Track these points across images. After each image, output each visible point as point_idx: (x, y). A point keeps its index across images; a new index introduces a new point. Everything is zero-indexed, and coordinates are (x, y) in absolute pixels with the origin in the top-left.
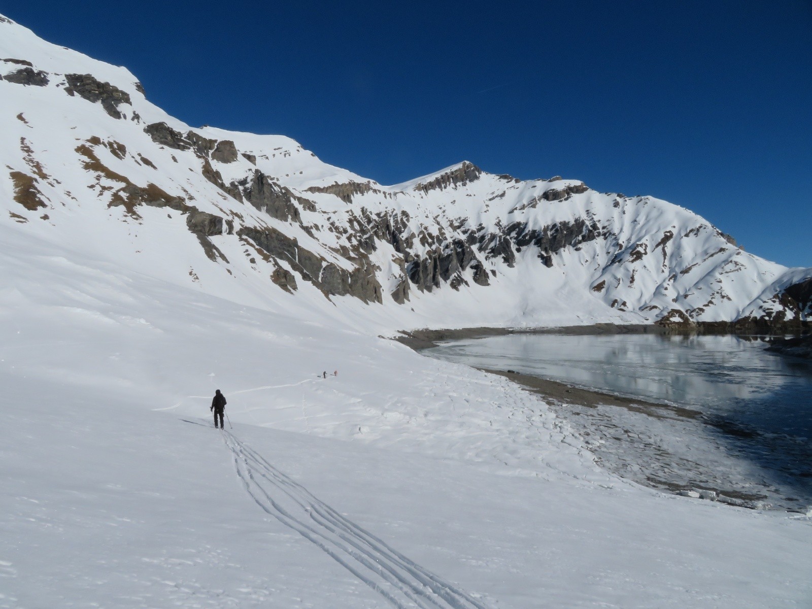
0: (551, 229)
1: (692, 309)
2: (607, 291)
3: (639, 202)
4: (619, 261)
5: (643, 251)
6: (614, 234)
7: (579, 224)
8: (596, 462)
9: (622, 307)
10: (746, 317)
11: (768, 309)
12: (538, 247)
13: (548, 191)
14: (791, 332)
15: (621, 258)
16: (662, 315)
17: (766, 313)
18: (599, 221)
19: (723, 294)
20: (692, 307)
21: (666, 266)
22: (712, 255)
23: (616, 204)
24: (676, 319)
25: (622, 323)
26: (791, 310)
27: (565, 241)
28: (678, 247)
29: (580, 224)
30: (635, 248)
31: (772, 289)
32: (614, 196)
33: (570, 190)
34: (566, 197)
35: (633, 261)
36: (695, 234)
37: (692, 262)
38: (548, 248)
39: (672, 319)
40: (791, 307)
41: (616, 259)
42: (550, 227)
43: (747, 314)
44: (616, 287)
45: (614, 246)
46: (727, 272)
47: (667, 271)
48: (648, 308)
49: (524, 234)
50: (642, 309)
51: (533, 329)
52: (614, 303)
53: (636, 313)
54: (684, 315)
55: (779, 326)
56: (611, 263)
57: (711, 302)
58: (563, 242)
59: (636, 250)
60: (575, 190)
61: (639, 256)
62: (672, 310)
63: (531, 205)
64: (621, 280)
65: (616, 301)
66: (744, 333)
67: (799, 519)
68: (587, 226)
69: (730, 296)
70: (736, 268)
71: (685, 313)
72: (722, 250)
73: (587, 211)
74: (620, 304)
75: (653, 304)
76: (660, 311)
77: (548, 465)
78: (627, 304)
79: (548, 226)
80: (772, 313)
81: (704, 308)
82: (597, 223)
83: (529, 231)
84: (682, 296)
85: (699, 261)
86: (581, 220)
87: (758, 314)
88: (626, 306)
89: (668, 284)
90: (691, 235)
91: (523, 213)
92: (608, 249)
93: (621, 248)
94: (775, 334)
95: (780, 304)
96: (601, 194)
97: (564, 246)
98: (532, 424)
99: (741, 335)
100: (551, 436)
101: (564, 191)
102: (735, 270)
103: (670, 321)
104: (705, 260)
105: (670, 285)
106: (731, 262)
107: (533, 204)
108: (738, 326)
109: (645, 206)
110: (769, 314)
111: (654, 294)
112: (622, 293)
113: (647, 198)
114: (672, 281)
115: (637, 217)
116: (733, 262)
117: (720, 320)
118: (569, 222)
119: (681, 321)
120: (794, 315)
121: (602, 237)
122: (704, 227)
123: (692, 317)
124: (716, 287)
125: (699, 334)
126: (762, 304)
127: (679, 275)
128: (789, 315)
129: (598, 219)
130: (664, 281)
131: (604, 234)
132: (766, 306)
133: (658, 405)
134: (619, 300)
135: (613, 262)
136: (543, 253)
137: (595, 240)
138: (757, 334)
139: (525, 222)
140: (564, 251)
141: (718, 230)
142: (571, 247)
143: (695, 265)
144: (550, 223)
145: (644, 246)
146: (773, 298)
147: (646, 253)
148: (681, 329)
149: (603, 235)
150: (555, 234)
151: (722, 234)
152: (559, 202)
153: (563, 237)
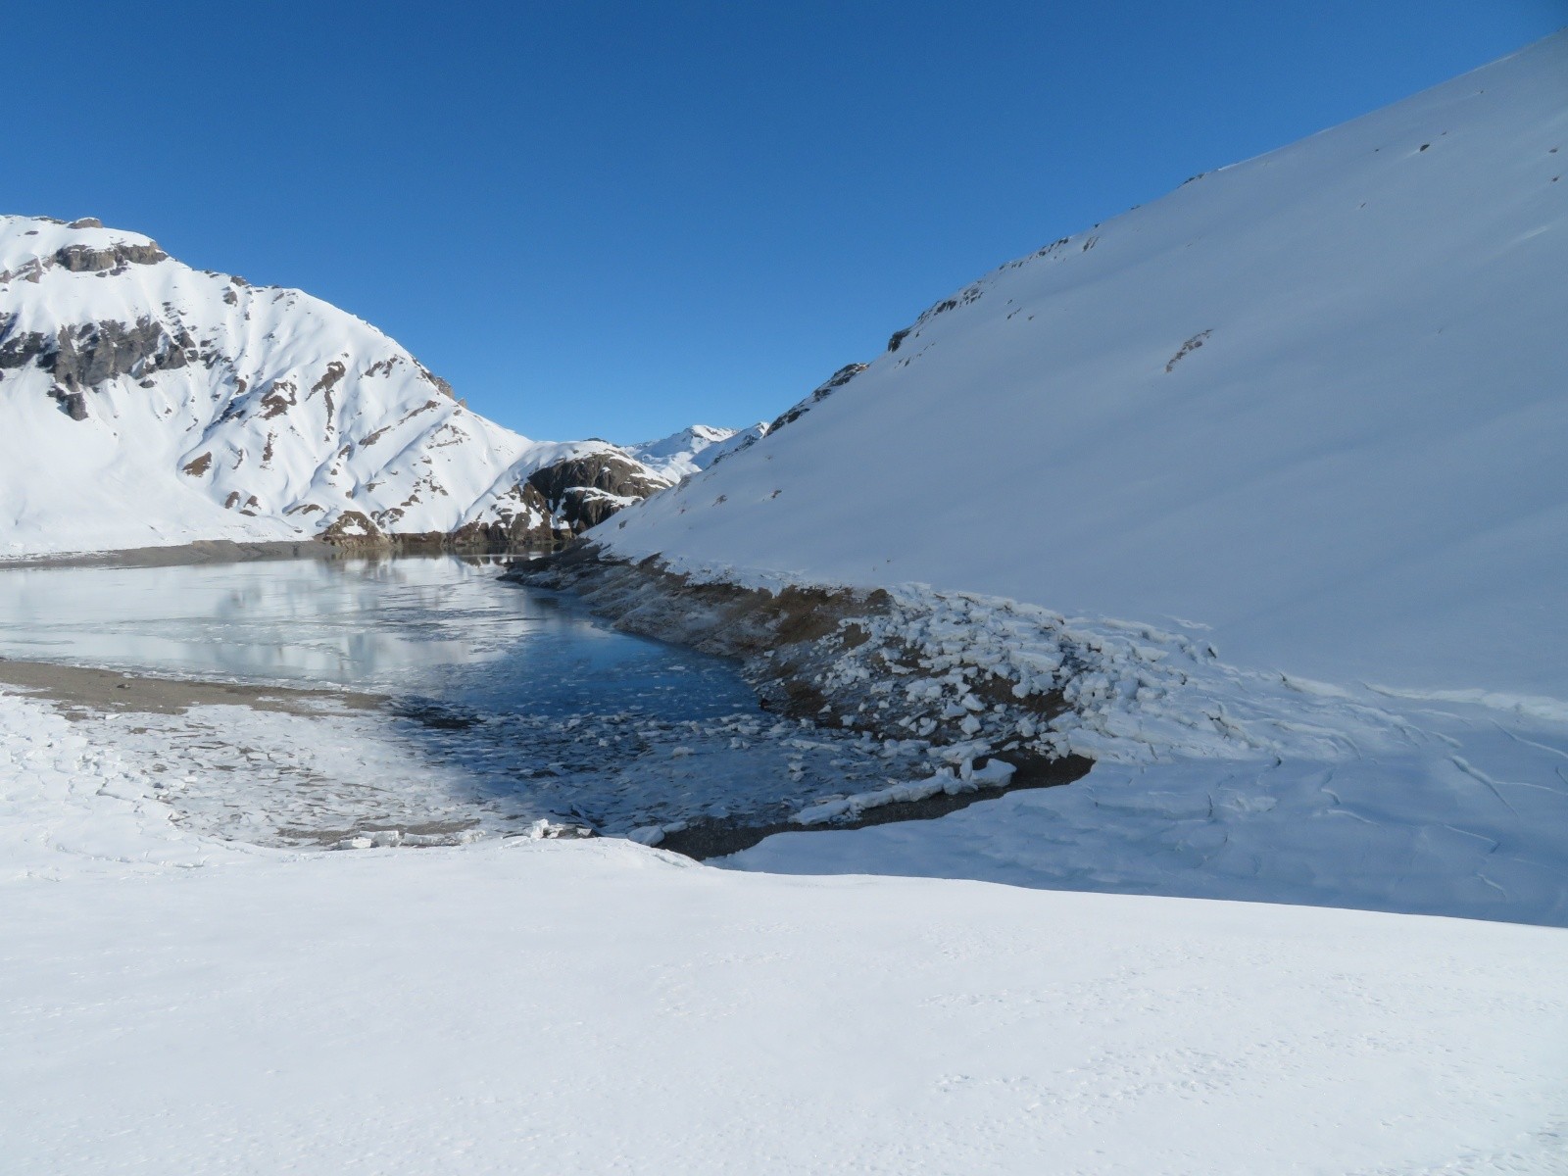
0: (81, 336)
1: (382, 512)
2: (216, 475)
3: (277, 298)
4: (240, 415)
5: (288, 398)
6: (227, 359)
7: (149, 331)
8: (174, 821)
9: (249, 507)
10: (470, 524)
11: (504, 510)
12: (48, 372)
13: (70, 248)
14: (539, 548)
15: (243, 408)
16: (329, 522)
17: (503, 517)
18: (194, 328)
19: (434, 485)
20: (383, 508)
21: (333, 429)
22: (414, 414)
23: (230, 298)
24: (354, 529)
25: (249, 539)
26: (538, 511)
27: (116, 364)
28: (355, 395)
29: (151, 331)
30: (272, 391)
31: (511, 476)
32: (225, 279)
33: (123, 255)
34: (115, 266)
35: (267, 417)
36: (385, 373)
37: (381, 424)
38: (75, 377)
39: (347, 530)
40: (538, 506)
41: (232, 411)
42: (78, 330)
43: (472, 519)
44: (235, 468)
45: (227, 382)
46: (439, 445)
47: (334, 438)
48: (302, 509)
49: (8, 340)
50: (289, 510)
51: (44, 557)
52: (230, 500)
53: (275, 519)
54: (368, 522)
55: (520, 538)
56: (222, 419)
57: (413, 498)
58: (111, 366)
59: (274, 394)
60: (136, 255)
61: (279, 407)
62: (346, 512)
63: (25, 275)
64: (245, 453)
65: (234, 496)
66: (469, 553)
67: (517, 846)
68: (166, 337)
69: (445, 488)
70: (454, 439)
71: (370, 518)
72: (431, 405)
73: (166, 304)
74: (244, 500)
75: (310, 501)
76: (323, 515)
77: (62, 848)
78: (258, 502)
79: (72, 328)
80: (510, 516)
81: (403, 508)
82: (188, 331)
83: (23, 334)
84: (363, 487)
85: (392, 421)
86: (151, 323)
87: (490, 519)
88: (257, 505)
89: (338, 464)
90: (378, 372)
91: (5, 290)
92: (215, 389)
93: (242, 389)
94: (515, 553)
95: (521, 501)
96: (196, 272)
97: (115, 376)
98: (25, 768)
99: (464, 556)
100: (72, 787)
101: (108, 252)
102: (453, 442)
103: (345, 534)
104: (402, 421)
105: (342, 466)
106: (446, 426)
107: (30, 271)
108: (458, 540)
109: (290, 308)
110: (506, 519)
111: (312, 481)
112: (246, 479)
113: (294, 294)
114: (344, 457)
115: (274, 329)
116: (450, 428)
117: (431, 531)
118: (123, 324)
119: (364, 533)
120: (542, 520)
121: (201, 363)
122: (399, 360)
123: (384, 526)
124: (422, 471)
125: (395, 556)
126: (495, 501)
127: (358, 448)
128: (536, 520)
129: (191, 325)
130: (330, 457)
131: (207, 358)
132: (501, 505)
133: (313, 693)
134: (241, 493)
135: (226, 415)
136: (62, 387)
137: (185, 367)
138: (488, 553)
139: (11, 311)
140: (115, 385)
141: (423, 368)
142: (130, 378)
143: (385, 429)
144: (77, 321)
145: (289, 387)
146: (511, 492)
147: (293, 402)
148: (363, 548)
149: (202, 358)
150: (90, 348)
151: (430, 377)
152: (97, 275)
153: (110, 355)
